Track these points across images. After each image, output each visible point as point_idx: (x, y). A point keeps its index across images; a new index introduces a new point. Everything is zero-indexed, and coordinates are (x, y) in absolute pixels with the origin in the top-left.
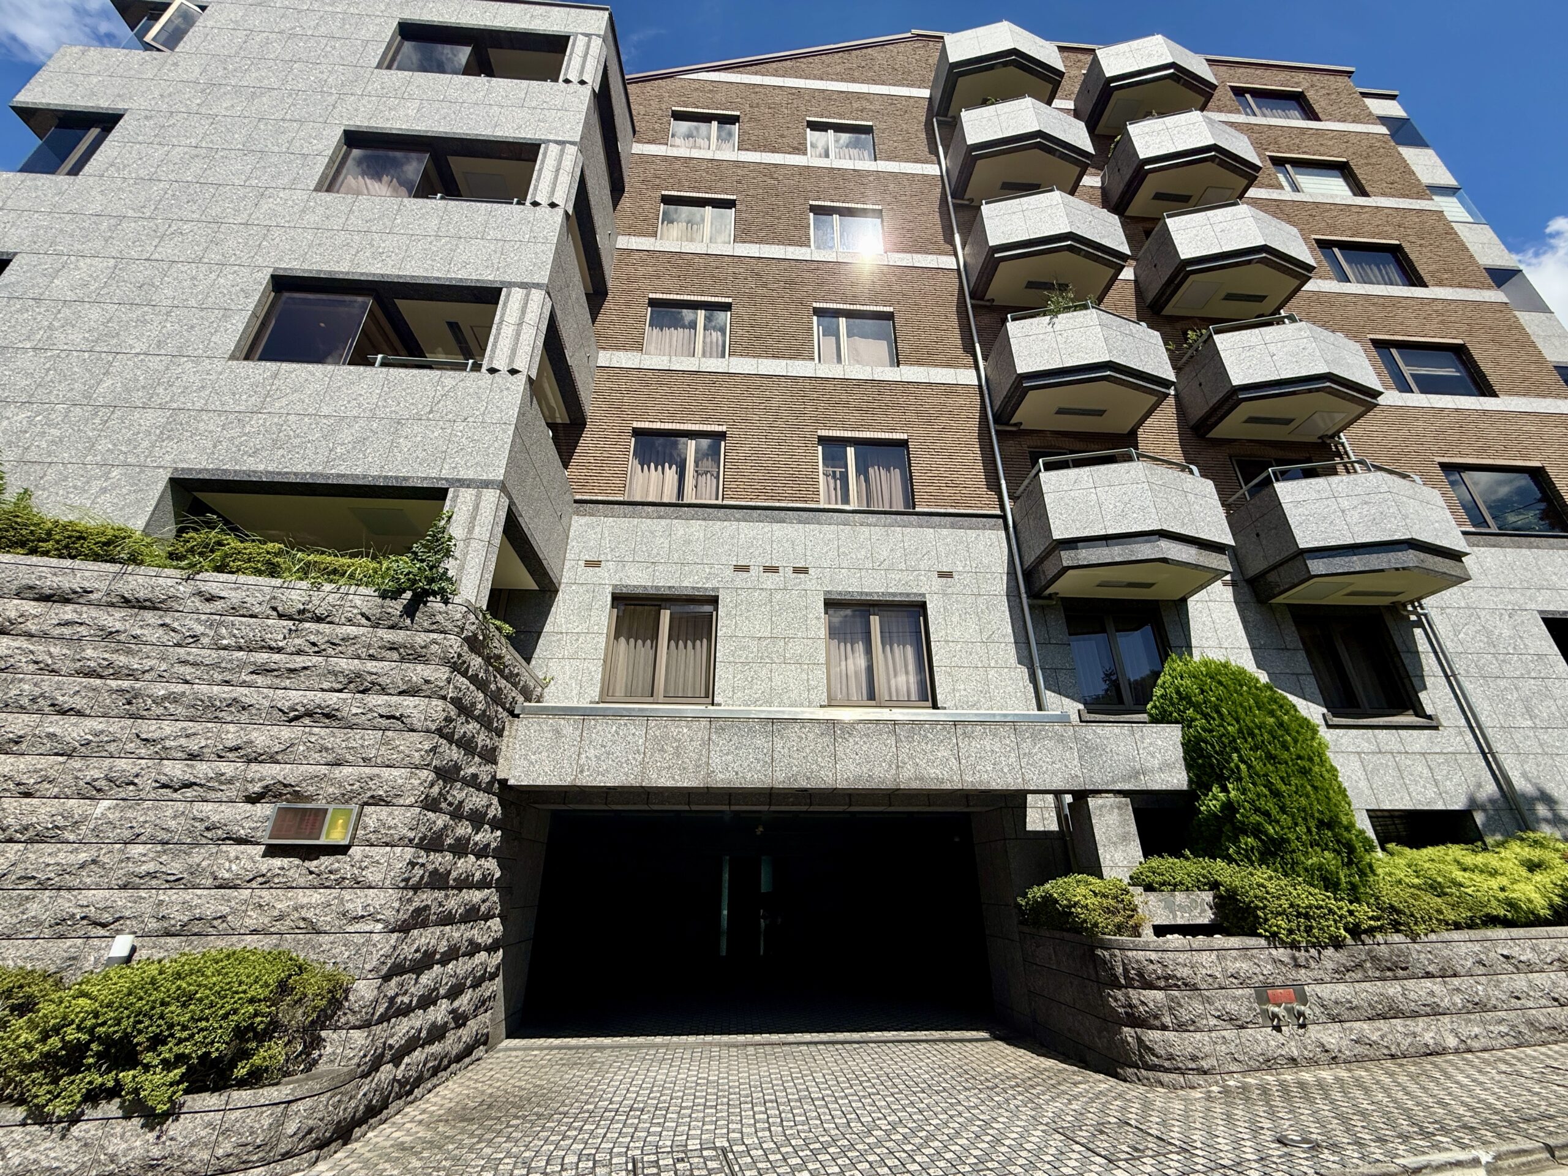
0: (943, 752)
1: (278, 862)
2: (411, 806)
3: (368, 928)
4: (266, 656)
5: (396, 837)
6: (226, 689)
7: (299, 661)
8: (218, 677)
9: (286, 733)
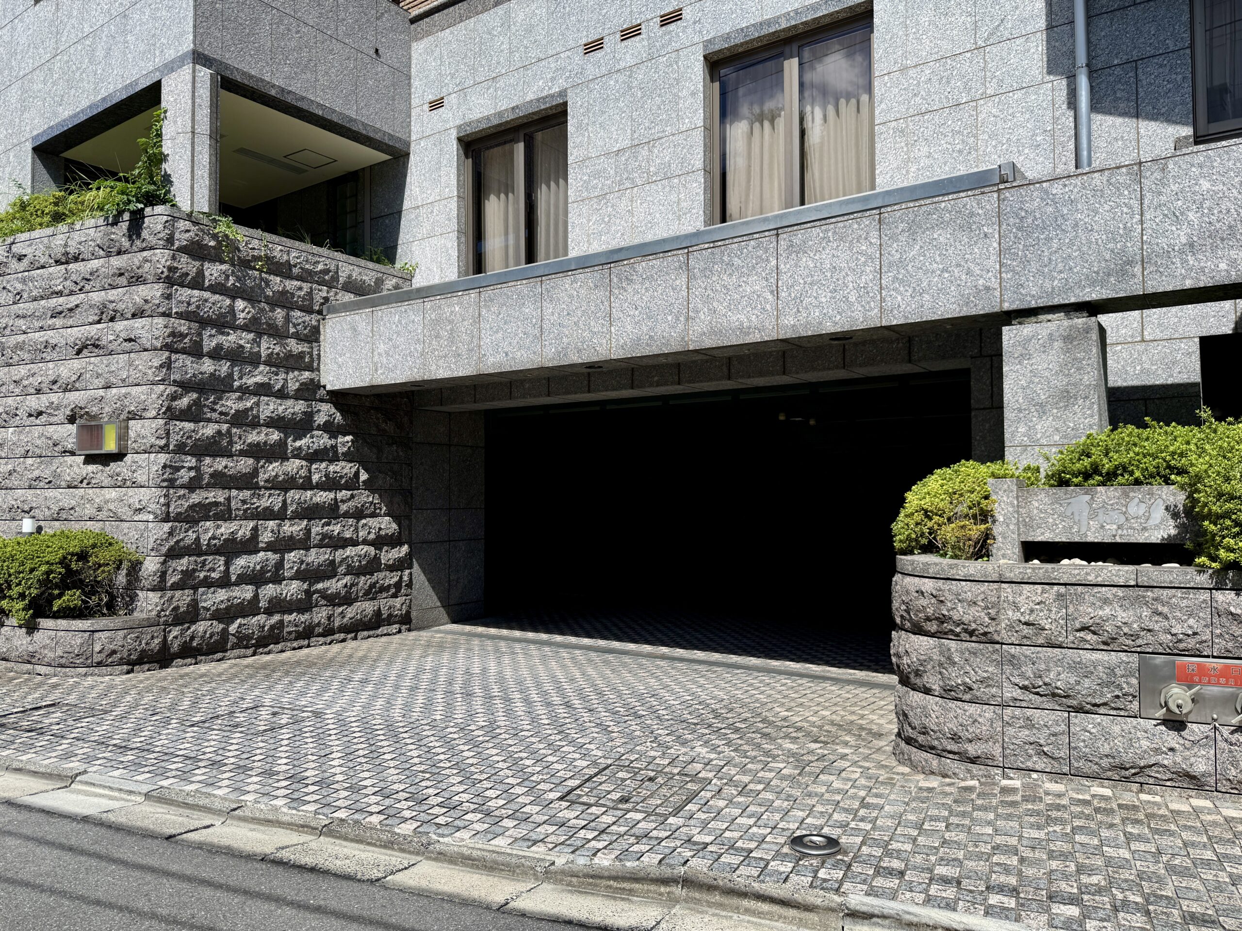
0: (755, 285)
1: (91, 468)
2: (155, 418)
3: (145, 518)
4: (55, 300)
5: (148, 445)
6: (42, 333)
7: (74, 300)
8: (38, 324)
9: (77, 364)
